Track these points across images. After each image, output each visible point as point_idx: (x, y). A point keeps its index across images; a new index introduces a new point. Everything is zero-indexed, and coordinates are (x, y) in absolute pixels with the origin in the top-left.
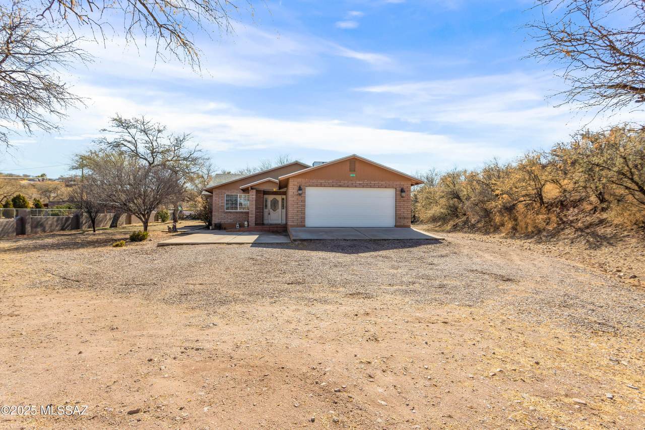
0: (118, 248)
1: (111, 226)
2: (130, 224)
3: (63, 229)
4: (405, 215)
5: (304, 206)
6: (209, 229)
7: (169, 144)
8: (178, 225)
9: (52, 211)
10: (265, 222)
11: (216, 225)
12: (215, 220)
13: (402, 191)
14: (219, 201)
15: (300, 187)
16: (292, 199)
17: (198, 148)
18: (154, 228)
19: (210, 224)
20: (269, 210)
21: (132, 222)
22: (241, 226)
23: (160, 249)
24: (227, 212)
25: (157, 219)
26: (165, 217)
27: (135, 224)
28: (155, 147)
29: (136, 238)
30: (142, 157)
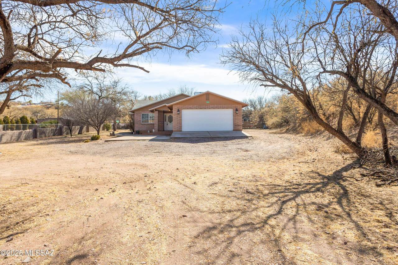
0: (86, 143)
1: (79, 134)
2: (88, 132)
3: (54, 135)
4: (239, 124)
5: (181, 120)
6: (133, 134)
7: (110, 85)
8: (116, 132)
9: (41, 125)
10: (165, 129)
11: (136, 131)
12: (136, 129)
13: (237, 110)
14: (138, 117)
15: (178, 110)
16: (174, 116)
17: (126, 86)
18: (102, 134)
19: (134, 131)
20: (167, 123)
21: (89, 131)
22: (151, 132)
23: (106, 143)
24: (143, 124)
25: (103, 129)
26: (108, 128)
27: (91, 132)
28: (102, 87)
29: (94, 138)
30: (95, 93)
